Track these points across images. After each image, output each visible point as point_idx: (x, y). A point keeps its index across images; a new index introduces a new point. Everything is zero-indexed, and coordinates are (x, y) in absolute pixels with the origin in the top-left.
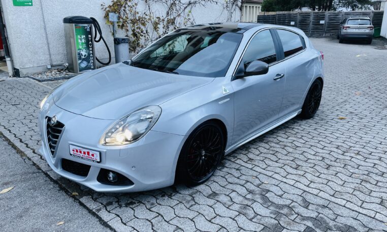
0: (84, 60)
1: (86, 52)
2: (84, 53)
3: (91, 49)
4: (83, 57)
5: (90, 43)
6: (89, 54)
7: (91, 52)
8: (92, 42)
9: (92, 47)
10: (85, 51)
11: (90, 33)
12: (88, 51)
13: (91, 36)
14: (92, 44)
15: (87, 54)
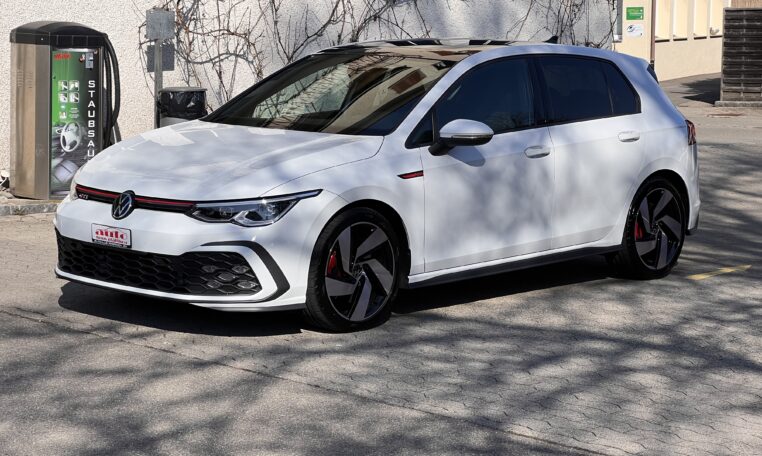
1: (77, 133)
3: (91, 124)
4: (67, 149)
5: (92, 104)
6: (85, 141)
7: (92, 134)
8: (97, 101)
9: (95, 119)
12: (83, 130)
13: (97, 83)
14: (97, 109)
15: (79, 141)
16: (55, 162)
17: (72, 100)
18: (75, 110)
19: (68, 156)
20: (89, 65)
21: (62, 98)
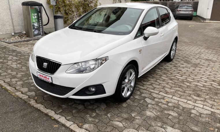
2: (36, 25)
4: (36, 27)
7: (41, 24)
9: (41, 21)
10: (37, 23)
11: (40, 12)
13: (41, 14)
14: (41, 19)
15: (38, 26)
16: (34, 30)
17: (36, 18)
18: (37, 20)
19: (36, 29)
20: (39, 10)
21: (33, 17)
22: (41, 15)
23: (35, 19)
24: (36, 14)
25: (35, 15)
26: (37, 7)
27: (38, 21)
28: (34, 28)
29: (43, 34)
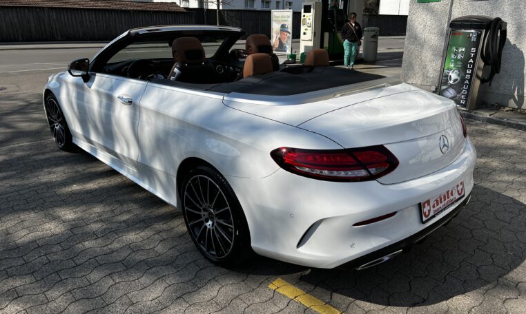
0: (451, 86)
1: (459, 75)
2: (454, 76)
3: (469, 71)
4: (451, 82)
5: (471, 61)
6: (463, 79)
7: (468, 77)
8: (474, 60)
9: (472, 69)
10: (458, 73)
11: (476, 45)
12: (463, 74)
13: (477, 50)
14: (474, 64)
15: (459, 79)
16: (444, 87)
17: (459, 57)
18: (460, 63)
20: (473, 39)
22: (476, 53)
23: (456, 60)
24: (463, 50)
25: (460, 50)
26: (473, 31)
27: (464, 68)
28: (446, 83)
29: (466, 103)
